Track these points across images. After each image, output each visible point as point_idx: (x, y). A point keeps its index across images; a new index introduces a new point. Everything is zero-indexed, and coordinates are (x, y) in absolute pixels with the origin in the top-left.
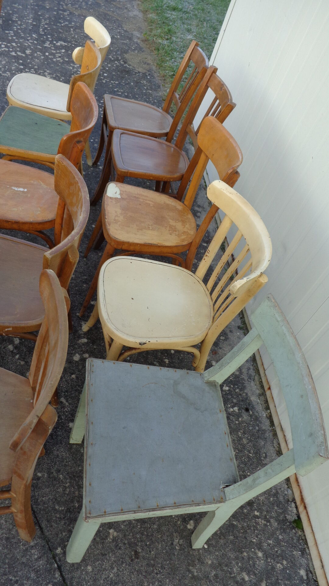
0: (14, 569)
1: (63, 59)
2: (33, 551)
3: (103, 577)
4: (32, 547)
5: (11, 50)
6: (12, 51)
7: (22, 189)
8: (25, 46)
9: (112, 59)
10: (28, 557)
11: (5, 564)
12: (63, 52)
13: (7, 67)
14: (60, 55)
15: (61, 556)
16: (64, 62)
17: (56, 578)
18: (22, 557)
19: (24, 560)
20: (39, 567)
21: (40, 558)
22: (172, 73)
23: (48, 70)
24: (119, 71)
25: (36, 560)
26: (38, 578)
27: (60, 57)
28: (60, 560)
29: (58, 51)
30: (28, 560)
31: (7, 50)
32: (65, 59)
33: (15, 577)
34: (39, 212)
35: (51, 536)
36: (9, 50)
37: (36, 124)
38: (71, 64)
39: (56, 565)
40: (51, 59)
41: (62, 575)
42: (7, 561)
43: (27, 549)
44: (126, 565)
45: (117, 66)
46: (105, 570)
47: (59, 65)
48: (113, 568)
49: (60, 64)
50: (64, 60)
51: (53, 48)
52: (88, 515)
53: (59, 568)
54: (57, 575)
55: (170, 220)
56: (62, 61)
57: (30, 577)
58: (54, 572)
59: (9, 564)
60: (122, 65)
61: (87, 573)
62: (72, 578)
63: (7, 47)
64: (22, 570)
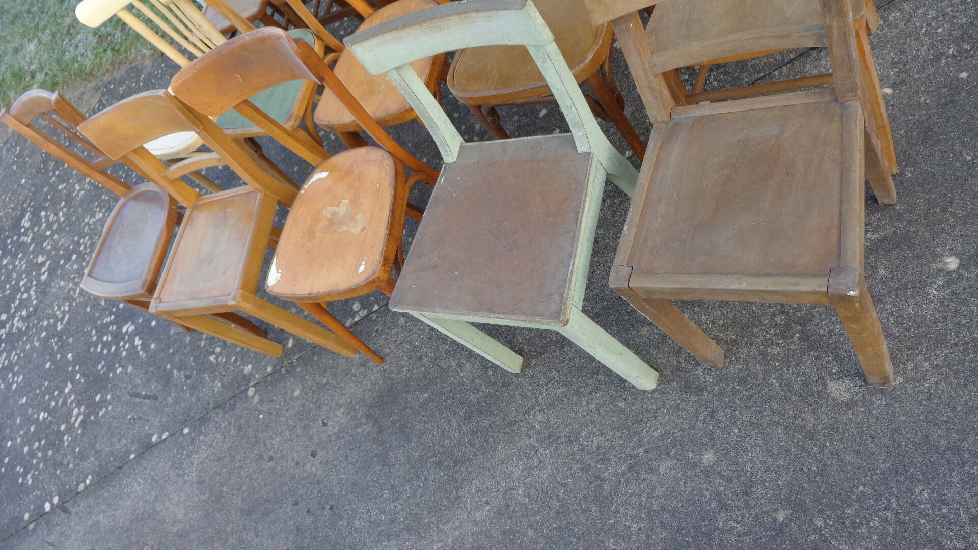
0: (912, 31)
1: (61, 209)
2: (891, 19)
4: (885, 21)
5: (34, 283)
6: (39, 281)
8: (26, 267)
10: (898, 22)
11: (906, 42)
12: (46, 213)
13: (72, 276)
14: (52, 215)
16: (69, 205)
18: (897, 27)
19: (901, 25)
20: (911, 7)
21: (900, 9)
22: (109, 52)
23: (84, 221)
25: (902, 13)
26: (924, 5)
27: (56, 215)
29: (43, 220)
30: (902, 21)
31: (34, 288)
32: (62, 205)
33: (923, 27)
36: (36, 285)
38: (74, 194)
40: (59, 224)
42: (902, 41)
43: (887, 26)
47: (75, 210)
49: (72, 210)
50: (65, 206)
51: (36, 229)
56: (65, 210)
57: (923, 13)
59: (905, 39)
63: (27, 291)
64: (914, 24)
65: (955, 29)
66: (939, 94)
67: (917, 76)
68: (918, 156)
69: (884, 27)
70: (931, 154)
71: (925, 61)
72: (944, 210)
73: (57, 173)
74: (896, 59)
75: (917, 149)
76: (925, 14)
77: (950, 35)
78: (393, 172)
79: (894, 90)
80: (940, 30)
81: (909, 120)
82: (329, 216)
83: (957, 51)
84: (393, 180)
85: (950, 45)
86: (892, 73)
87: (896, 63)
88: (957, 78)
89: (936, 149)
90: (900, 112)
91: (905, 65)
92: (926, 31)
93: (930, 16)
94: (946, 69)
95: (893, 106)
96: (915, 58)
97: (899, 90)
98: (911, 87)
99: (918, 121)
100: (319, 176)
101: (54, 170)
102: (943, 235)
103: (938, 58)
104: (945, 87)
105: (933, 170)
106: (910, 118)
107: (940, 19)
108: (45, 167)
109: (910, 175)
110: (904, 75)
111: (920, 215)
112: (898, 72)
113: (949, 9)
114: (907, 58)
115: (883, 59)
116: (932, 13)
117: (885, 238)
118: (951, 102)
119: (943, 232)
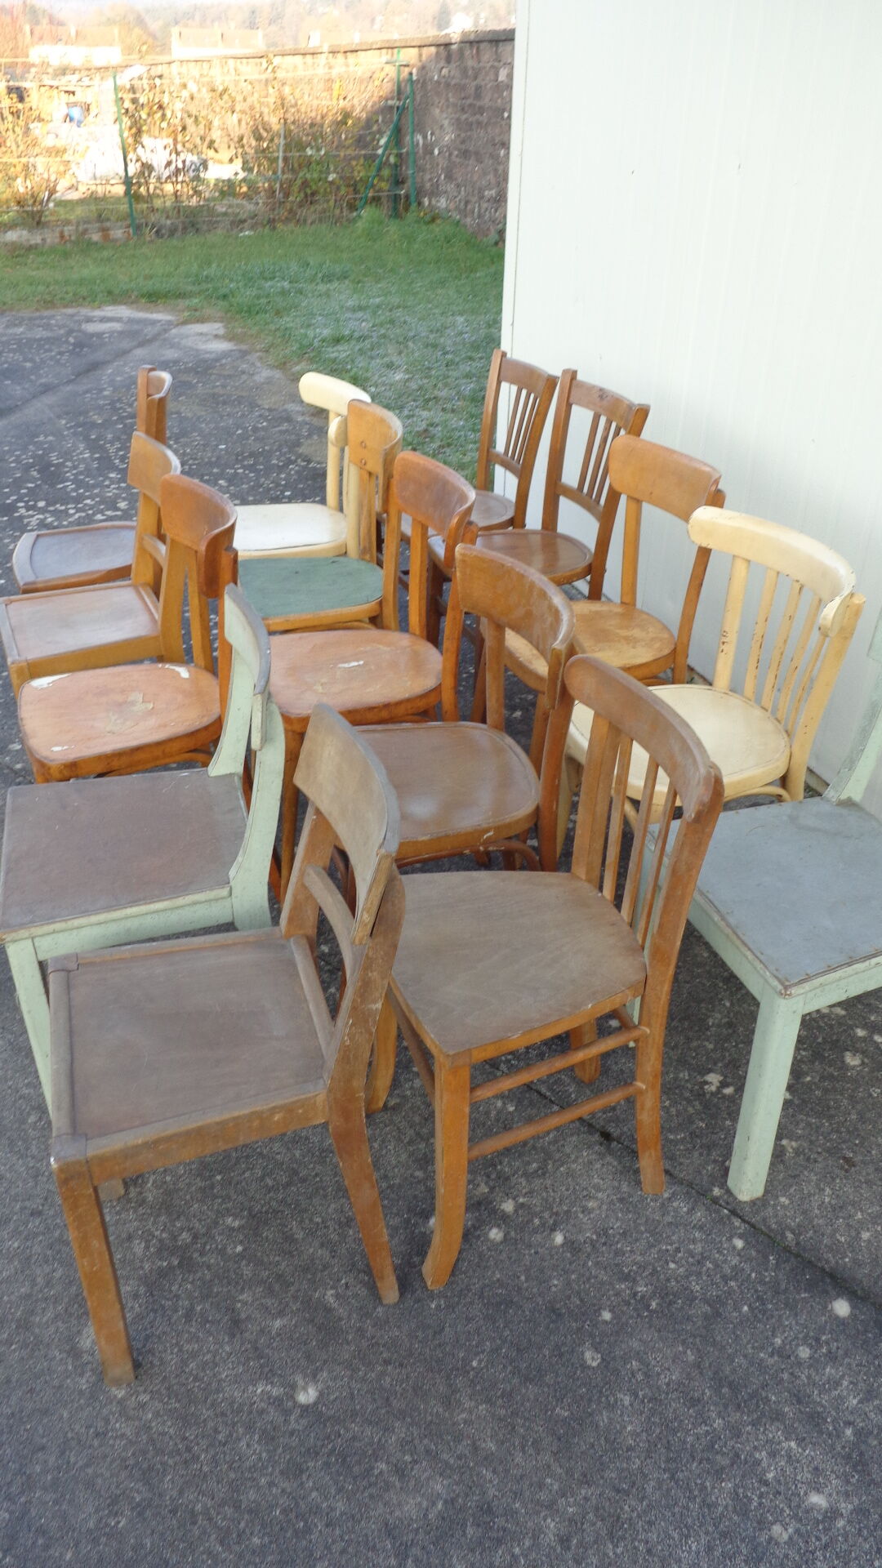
0: (661, 1235)
2: (675, 1204)
3: (815, 1205)
4: (670, 1198)
6: (94, 514)
7: (356, 664)
8: (110, 497)
9: (281, 464)
10: (672, 1214)
11: (642, 1233)
15: (726, 1197)
17: (740, 1228)
18: (663, 1216)
19: (669, 1219)
20: (700, 1220)
21: (693, 1209)
24: (307, 480)
25: (688, 1213)
26: (708, 1235)
28: (728, 1203)
30: (675, 1217)
31: (83, 514)
33: (671, 1244)
34: (409, 683)
35: (690, 1177)
36: (88, 515)
37: (297, 573)
39: (725, 1211)
41: (744, 1221)
42: (643, 1228)
43: (663, 1204)
44: (841, 1179)
45: (297, 472)
46: (810, 1195)
48: (823, 1190)
52: (787, 983)
53: (733, 1212)
54: (737, 1222)
55: (618, 631)
57: (695, 1238)
58: (729, 1219)
59: (647, 1231)
60: (305, 468)
61: (783, 1207)
62: (764, 1220)
63: (78, 510)
64: (673, 1234)
65: (678, 1282)
66: (569, 1298)
67: (590, 1263)
68: (465, 1306)
69: (660, 1201)
70: (469, 1320)
71: (617, 1265)
72: (387, 1362)
73: (240, 471)
74: (611, 1232)
75: (476, 1301)
76: (694, 1241)
77: (668, 1280)
78: (193, 729)
79: (562, 1245)
80: (672, 1266)
81: (519, 1277)
82: (131, 698)
83: (643, 1297)
84: (181, 733)
85: (652, 1285)
86: (588, 1235)
87: (606, 1234)
88: (600, 1309)
89: (481, 1322)
90: (528, 1263)
91: (604, 1244)
92: (667, 1250)
93: (692, 1247)
94: (611, 1292)
95: (536, 1253)
96: (618, 1253)
97: (563, 1252)
98: (570, 1264)
99: (520, 1289)
100: (183, 672)
101: (243, 467)
102: (349, 1373)
103: (626, 1278)
104: (582, 1300)
105: (447, 1329)
106: (523, 1278)
107: (690, 1260)
108: (245, 458)
109: (433, 1306)
110: (589, 1250)
111: (373, 1337)
112: (592, 1240)
113: (710, 1266)
114: (617, 1243)
115: (607, 1216)
116: (698, 1248)
117: (328, 1310)
118: (560, 1315)
119: (353, 1370)
